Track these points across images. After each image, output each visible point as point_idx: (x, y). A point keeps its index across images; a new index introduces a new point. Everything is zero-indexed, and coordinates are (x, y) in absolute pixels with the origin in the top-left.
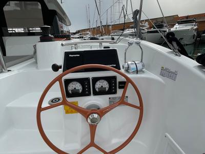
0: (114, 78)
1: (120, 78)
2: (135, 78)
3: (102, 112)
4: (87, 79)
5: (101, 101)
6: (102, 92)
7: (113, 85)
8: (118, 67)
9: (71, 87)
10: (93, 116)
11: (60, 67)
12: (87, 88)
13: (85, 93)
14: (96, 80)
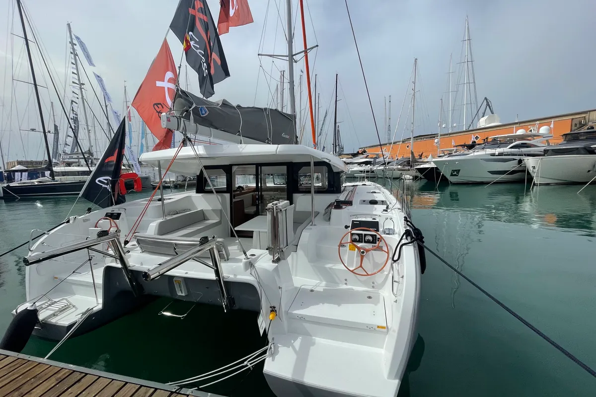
0: (376, 235)
1: (378, 236)
2: (385, 237)
3: (367, 251)
4: (362, 234)
5: (369, 246)
6: (368, 242)
7: (375, 240)
8: (378, 230)
9: (354, 237)
10: (362, 253)
11: (349, 226)
12: (361, 239)
13: (360, 241)
14: (365, 235)
